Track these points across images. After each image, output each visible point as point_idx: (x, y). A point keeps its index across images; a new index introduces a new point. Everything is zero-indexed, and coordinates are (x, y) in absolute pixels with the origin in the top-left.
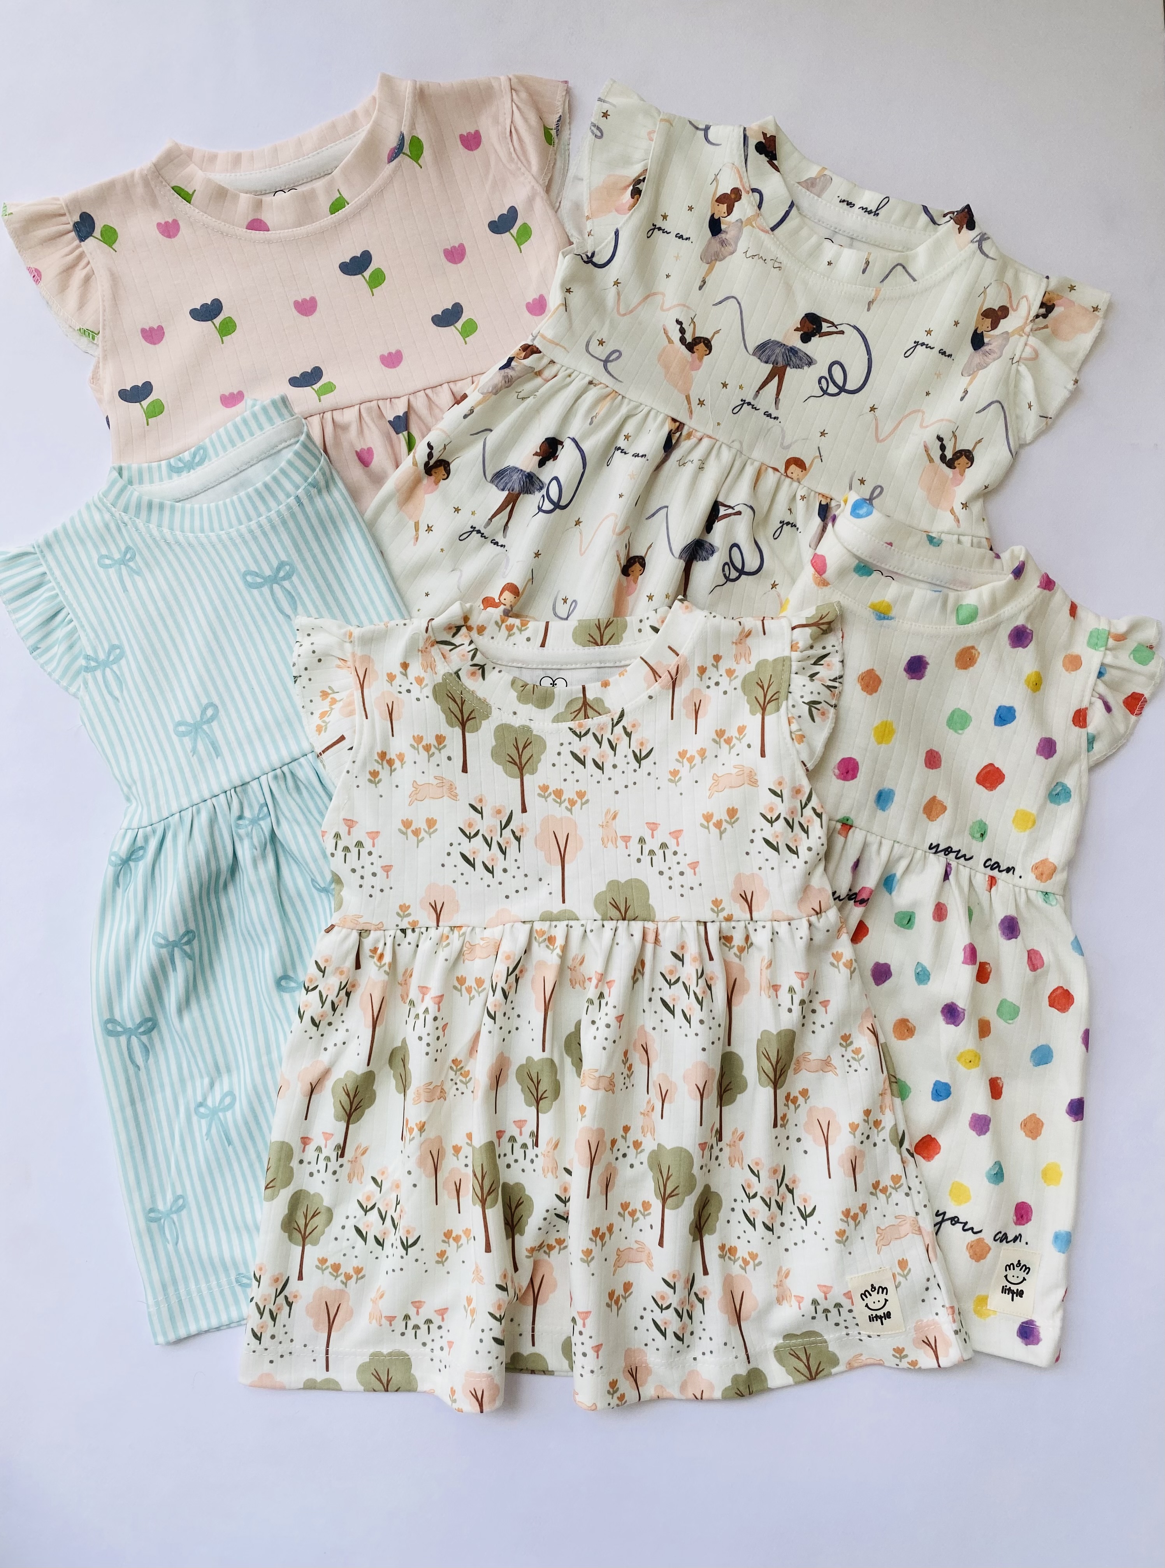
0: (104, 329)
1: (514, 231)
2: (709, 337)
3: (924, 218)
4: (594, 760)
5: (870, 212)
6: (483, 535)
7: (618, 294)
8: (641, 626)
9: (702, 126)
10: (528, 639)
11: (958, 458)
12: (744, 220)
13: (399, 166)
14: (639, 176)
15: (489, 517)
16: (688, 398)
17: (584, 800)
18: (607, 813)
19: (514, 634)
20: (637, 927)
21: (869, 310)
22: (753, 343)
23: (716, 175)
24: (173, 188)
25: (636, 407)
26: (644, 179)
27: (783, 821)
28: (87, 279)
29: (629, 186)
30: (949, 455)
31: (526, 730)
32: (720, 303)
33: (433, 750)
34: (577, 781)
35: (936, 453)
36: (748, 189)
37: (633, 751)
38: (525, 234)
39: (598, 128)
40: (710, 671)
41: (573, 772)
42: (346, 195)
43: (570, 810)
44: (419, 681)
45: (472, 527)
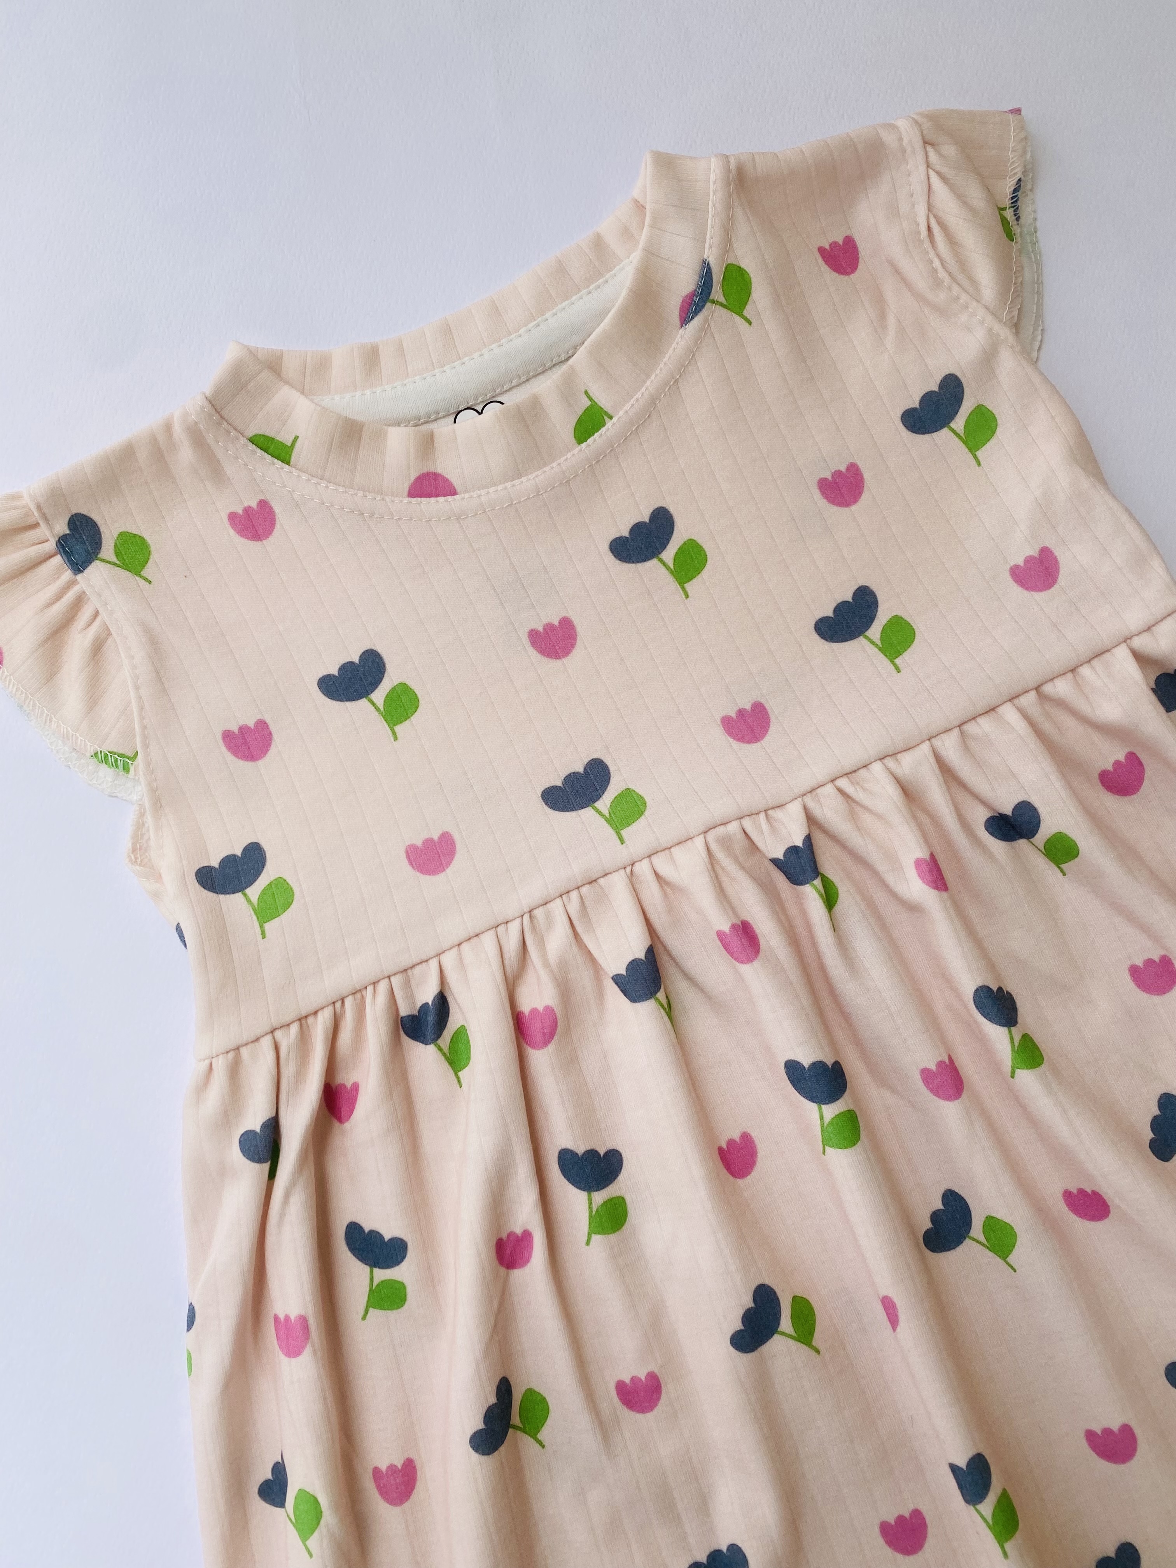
0: (146, 746)
13: (705, 329)
24: (252, 440)
28: (98, 648)
38: (983, 426)
42: (604, 401)
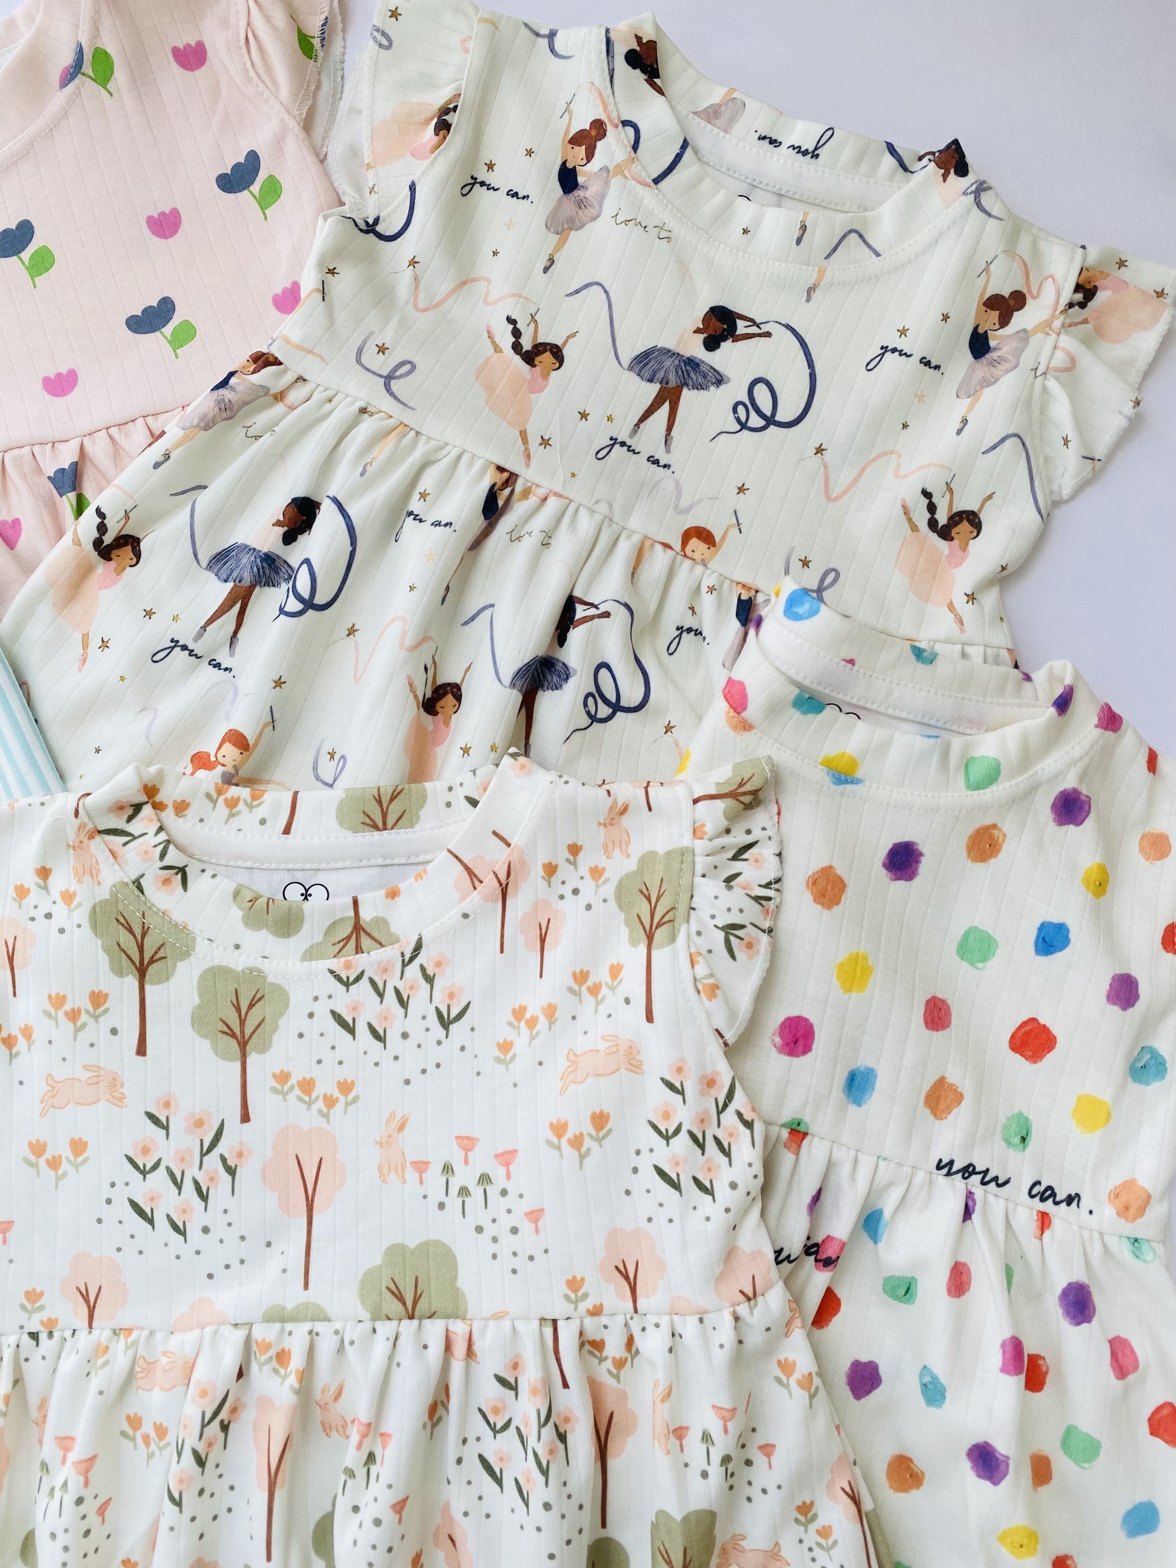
1: (256, 187)
2: (559, 344)
3: (889, 161)
4: (370, 1026)
5: (805, 153)
6: (191, 653)
7: (416, 279)
8: (450, 797)
9: (545, 31)
10: (263, 822)
11: (957, 524)
12: (611, 168)
13: (78, 93)
14: (450, 101)
15: (202, 623)
16: (523, 435)
17: (350, 1097)
18: (389, 1120)
19: (239, 812)
20: (434, 1330)
21: (808, 299)
22: (629, 351)
23: (569, 104)
25: (441, 448)
26: (456, 107)
27: (687, 1137)
29: (433, 118)
30: (942, 518)
31: (255, 975)
32: (577, 292)
33: (84, 1018)
34: (340, 1063)
35: (922, 517)
36: (616, 121)
37: (437, 1009)
38: (273, 190)
39: (384, 34)
40: (564, 871)
41: (333, 1048)
43: (326, 1116)
44: (68, 897)
45: (172, 641)
